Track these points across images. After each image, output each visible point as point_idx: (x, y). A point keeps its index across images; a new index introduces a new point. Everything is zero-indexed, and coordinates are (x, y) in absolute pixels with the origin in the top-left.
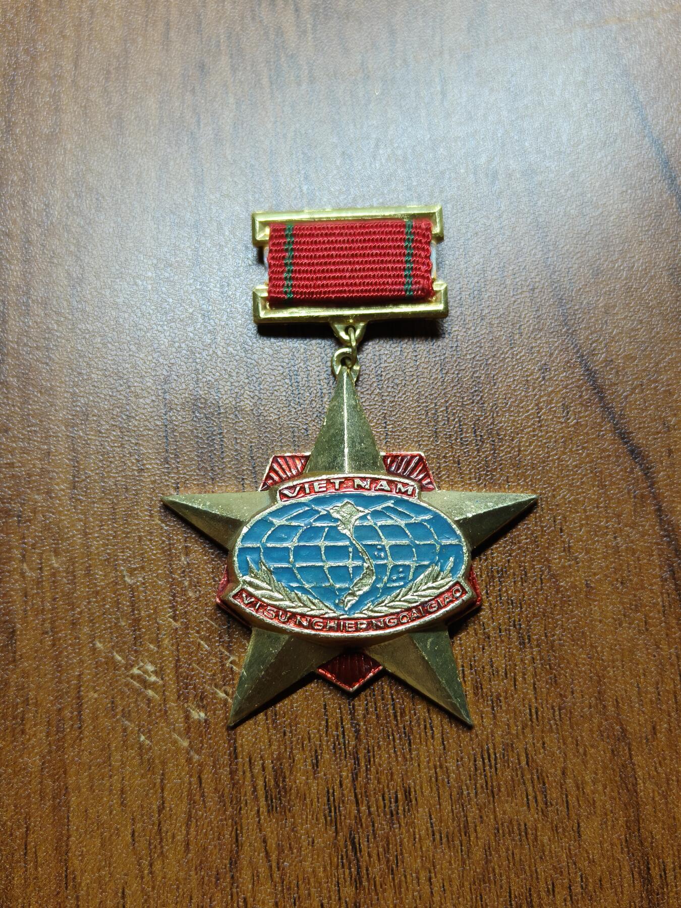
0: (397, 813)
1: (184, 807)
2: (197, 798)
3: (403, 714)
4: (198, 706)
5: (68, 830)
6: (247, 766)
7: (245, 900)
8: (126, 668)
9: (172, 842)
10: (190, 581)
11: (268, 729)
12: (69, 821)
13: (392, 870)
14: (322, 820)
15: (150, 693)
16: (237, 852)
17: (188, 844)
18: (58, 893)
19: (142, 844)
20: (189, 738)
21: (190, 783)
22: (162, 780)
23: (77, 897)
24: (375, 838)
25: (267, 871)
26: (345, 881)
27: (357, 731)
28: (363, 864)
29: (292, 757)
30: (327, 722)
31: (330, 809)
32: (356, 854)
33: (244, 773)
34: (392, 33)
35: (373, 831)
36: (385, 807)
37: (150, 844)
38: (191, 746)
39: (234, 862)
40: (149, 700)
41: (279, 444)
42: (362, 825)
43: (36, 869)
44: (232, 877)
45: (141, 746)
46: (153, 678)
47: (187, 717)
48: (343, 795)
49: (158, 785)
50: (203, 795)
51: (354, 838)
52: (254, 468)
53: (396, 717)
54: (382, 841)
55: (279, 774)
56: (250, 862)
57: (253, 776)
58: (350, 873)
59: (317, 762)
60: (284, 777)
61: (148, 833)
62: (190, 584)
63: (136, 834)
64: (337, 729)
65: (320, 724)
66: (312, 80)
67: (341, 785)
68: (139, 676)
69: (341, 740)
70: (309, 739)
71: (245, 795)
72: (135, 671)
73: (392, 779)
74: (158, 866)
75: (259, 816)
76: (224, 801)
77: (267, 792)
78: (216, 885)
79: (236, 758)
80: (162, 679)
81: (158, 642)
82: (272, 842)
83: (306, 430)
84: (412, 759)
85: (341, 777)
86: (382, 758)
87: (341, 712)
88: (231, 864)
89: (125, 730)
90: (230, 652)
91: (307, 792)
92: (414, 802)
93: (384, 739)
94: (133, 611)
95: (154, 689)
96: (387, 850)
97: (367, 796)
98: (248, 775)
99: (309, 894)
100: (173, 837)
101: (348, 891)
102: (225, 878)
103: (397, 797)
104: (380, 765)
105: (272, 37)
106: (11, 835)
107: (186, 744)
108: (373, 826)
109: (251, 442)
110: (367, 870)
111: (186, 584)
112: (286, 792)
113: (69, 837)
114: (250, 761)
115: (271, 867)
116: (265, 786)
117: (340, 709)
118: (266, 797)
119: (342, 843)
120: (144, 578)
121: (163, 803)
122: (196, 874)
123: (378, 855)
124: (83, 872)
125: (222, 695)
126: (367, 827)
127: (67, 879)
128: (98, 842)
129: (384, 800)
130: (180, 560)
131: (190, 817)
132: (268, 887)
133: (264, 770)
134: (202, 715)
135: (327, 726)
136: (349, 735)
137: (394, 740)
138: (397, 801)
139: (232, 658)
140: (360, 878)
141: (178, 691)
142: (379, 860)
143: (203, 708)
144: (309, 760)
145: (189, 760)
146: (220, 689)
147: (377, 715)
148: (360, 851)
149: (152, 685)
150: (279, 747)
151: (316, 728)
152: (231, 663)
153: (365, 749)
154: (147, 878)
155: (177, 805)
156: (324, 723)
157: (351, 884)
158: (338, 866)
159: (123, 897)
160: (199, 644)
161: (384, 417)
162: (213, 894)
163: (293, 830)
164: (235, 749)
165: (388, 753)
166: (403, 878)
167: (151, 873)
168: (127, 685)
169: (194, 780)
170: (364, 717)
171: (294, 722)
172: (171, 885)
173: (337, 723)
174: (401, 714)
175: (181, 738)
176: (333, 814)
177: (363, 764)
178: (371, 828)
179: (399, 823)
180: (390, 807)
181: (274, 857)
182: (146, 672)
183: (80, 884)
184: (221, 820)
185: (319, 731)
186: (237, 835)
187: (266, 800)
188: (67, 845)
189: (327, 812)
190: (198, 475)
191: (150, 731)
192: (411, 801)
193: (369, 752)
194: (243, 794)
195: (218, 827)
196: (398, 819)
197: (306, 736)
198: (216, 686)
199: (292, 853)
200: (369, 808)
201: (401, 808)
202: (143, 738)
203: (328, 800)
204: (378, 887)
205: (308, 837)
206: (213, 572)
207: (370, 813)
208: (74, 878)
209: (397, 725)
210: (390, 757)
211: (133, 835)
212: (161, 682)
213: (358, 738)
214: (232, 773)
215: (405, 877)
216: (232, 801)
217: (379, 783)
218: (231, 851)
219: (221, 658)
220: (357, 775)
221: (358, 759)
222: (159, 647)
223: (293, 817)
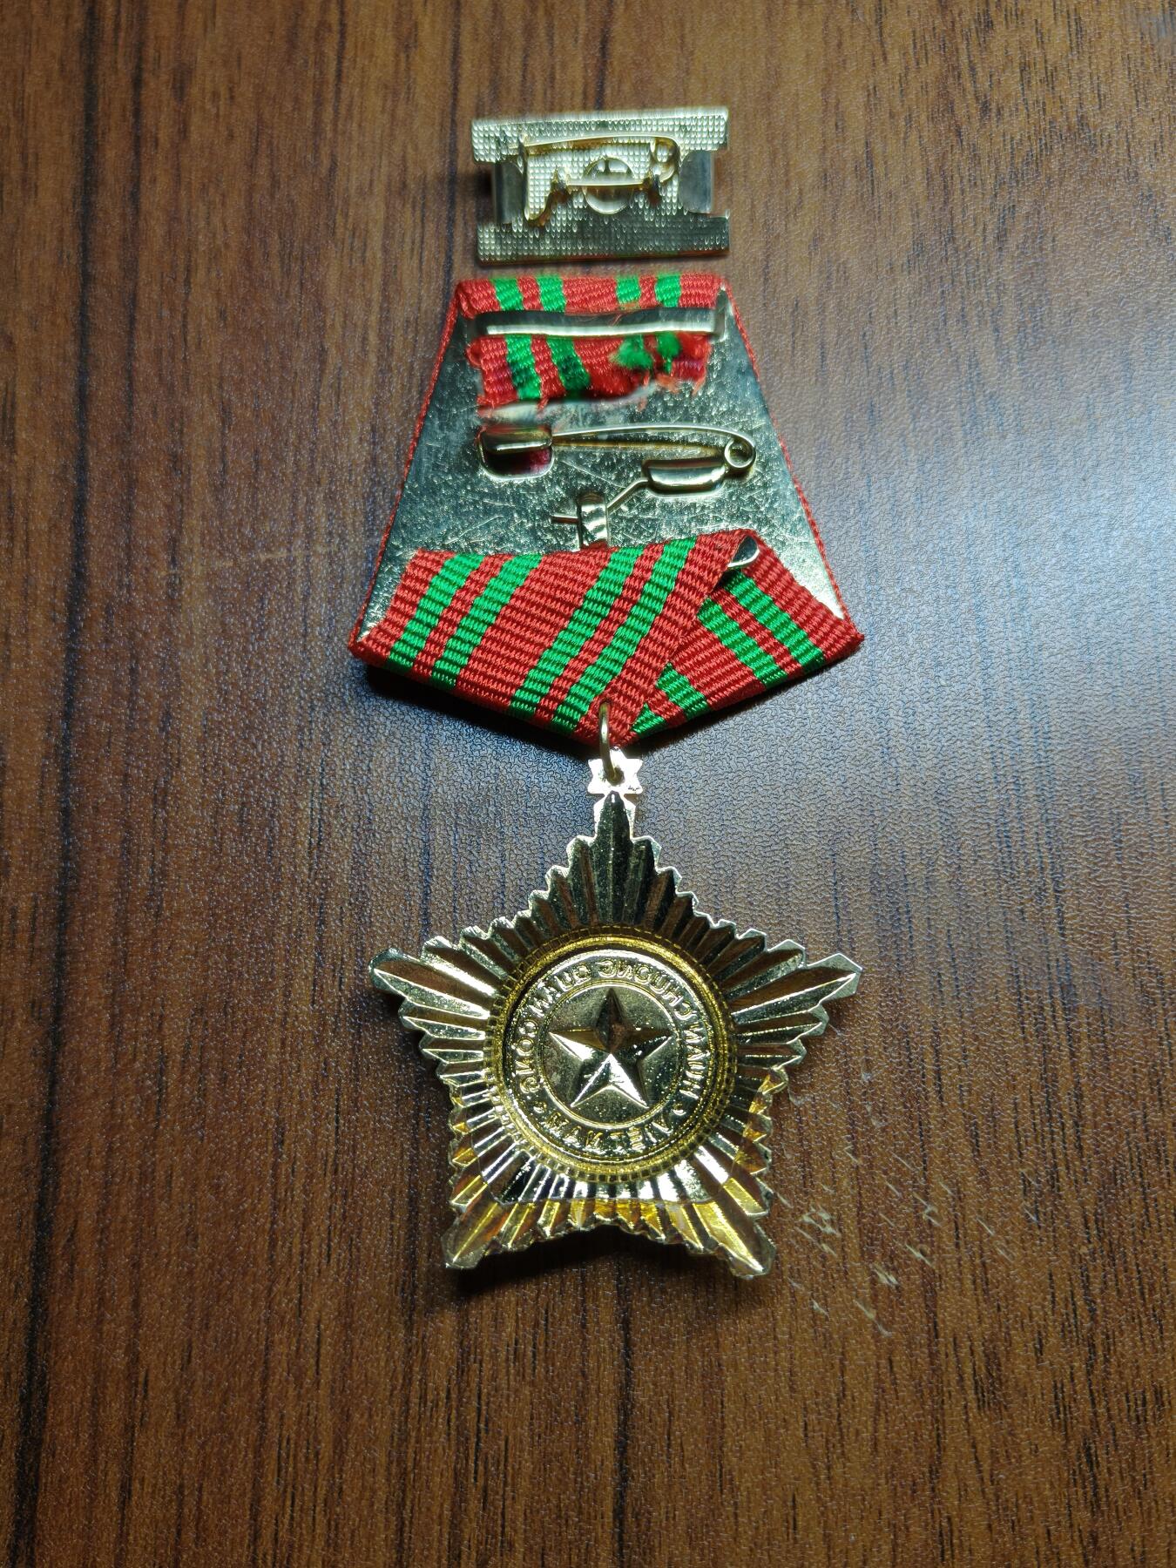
0: (1146, 1420)
1: (869, 1396)
2: (887, 1385)
3: (1152, 1290)
4: (887, 1268)
5: (722, 1418)
6: (951, 1347)
7: (949, 1519)
8: (793, 1215)
9: (856, 1441)
10: (874, 1106)
11: (977, 1300)
12: (723, 1406)
13: (1139, 1492)
14: (1048, 1423)
15: (826, 1247)
16: (939, 1458)
17: (876, 1444)
18: (711, 1497)
19: (818, 1441)
20: (876, 1308)
21: (878, 1365)
22: (841, 1361)
23: (735, 1503)
24: (1116, 1450)
25: (978, 1485)
26: (1079, 1504)
27: (1092, 1311)
28: (1101, 1483)
29: (1009, 1340)
30: (1053, 1296)
31: (1058, 1408)
32: (1091, 1470)
33: (947, 1355)
34: (1128, 365)
35: (1115, 1440)
36: (1129, 1410)
37: (827, 1441)
38: (878, 1318)
39: (934, 1471)
40: (824, 1257)
41: (986, 929)
42: (1099, 1433)
43: (683, 1466)
44: (933, 1489)
45: (815, 1314)
46: (829, 1229)
47: (874, 1282)
48: (1075, 1392)
49: (837, 1367)
50: (894, 1383)
51: (1089, 1448)
52: (954, 959)
53: (1142, 1294)
54: (1125, 1454)
55: (991, 1358)
56: (956, 1472)
57: (958, 1362)
58: (1085, 1493)
59: (1041, 1346)
60: (999, 1365)
61: (825, 1428)
62: (874, 1110)
63: (810, 1428)
64: (1066, 1306)
65: (1045, 1299)
66: (1021, 431)
67: (1072, 1380)
68: (811, 1226)
69: (1072, 1321)
70: (1031, 1317)
71: (949, 1385)
72: (806, 1219)
73: (1138, 1375)
74: (838, 1470)
75: (966, 1413)
76: (922, 1391)
77: (976, 1382)
78: (913, 1499)
79: (937, 1336)
80: (840, 1230)
81: (834, 1182)
82: (984, 1450)
83: (1022, 911)
84: (1164, 1349)
85: (1072, 1368)
86: (1126, 1344)
87: (1072, 1285)
88: (931, 1472)
89: (793, 1295)
90: (926, 1199)
91: (1029, 1385)
92: (1167, 1406)
93: (1127, 1321)
94: (801, 1141)
95: (831, 1244)
96: (1132, 1467)
97: (1106, 1395)
98: (953, 1359)
99: (1032, 1518)
100: (857, 1433)
101: (1083, 1516)
102: (923, 1490)
103: (1144, 1398)
104: (1123, 1356)
105: (964, 368)
106: (650, 1421)
107: (871, 1315)
108: (1114, 1435)
109: (949, 925)
110: (1107, 1491)
111: (869, 1109)
112: (1001, 1384)
113: (724, 1426)
114: (955, 1339)
115: (982, 1479)
116: (975, 1375)
117: (1070, 1280)
118: (976, 1389)
119: (1074, 1454)
120: (814, 1099)
121: (844, 1390)
122: (887, 1483)
123: (1121, 1472)
124: (741, 1472)
125: (918, 1255)
126: (1107, 1434)
127: (722, 1480)
128: (760, 1434)
129: (1128, 1401)
130: (860, 1078)
131: (878, 1409)
132: (979, 1503)
133: (972, 1354)
134: (893, 1279)
135: (1053, 1302)
136: (1083, 1312)
137: (1141, 1325)
138: (1144, 1403)
139: (929, 1209)
140: (1098, 1500)
141: (861, 1247)
142: (1122, 1478)
143: (895, 1270)
144: (1030, 1345)
145: (877, 1336)
146: (915, 1247)
147: (1118, 1291)
148: (1098, 1467)
149: (829, 1239)
150: (992, 1326)
151: (1039, 1304)
152: (929, 1214)
153: (1103, 1333)
154: (825, 1484)
155: (861, 1394)
156: (1049, 1297)
157: (1086, 1507)
158: (1068, 1482)
159: (794, 1507)
160: (888, 1188)
161: (1126, 899)
162: (908, 1510)
163: (1010, 1434)
164: (935, 1324)
165: (1133, 1340)
166: (1153, 1504)
167: (829, 1478)
168: (795, 1236)
169: (883, 1362)
170: (1102, 1292)
171: (1011, 1294)
172: (854, 1495)
173: (1066, 1299)
174: (1150, 1290)
175: (865, 1306)
176: (1062, 1416)
177: (1100, 1353)
178: (1111, 1437)
179: (1148, 1432)
180: (1136, 1411)
181: (986, 1467)
182: (820, 1220)
183: (738, 1489)
184: (918, 1416)
185: (1043, 1307)
186: (938, 1435)
187: (976, 1393)
188: (721, 1438)
189: (1054, 1413)
190: (880, 966)
191: (826, 1296)
192: (1163, 1405)
193: (1108, 1338)
194: (945, 1383)
195: (913, 1425)
196: (1146, 1427)
197: (1027, 1313)
198: (910, 1243)
199: (1010, 1463)
200: (1108, 1410)
201: (1150, 1413)
202: (816, 1305)
203: (1056, 1397)
204: (1121, 1514)
205: (1031, 1444)
206: (902, 1095)
207: (1110, 1418)
208: (731, 1480)
209: (1144, 1305)
210: (1135, 1346)
211: (806, 1429)
212: (838, 1235)
213: (1093, 1318)
214: (933, 1356)
215: (1156, 1502)
216: (931, 1392)
217: (1122, 1379)
218: (932, 1456)
219: (916, 1207)
220: (1092, 1366)
221: (1094, 1346)
222: (836, 1189)
223: (1010, 1416)
